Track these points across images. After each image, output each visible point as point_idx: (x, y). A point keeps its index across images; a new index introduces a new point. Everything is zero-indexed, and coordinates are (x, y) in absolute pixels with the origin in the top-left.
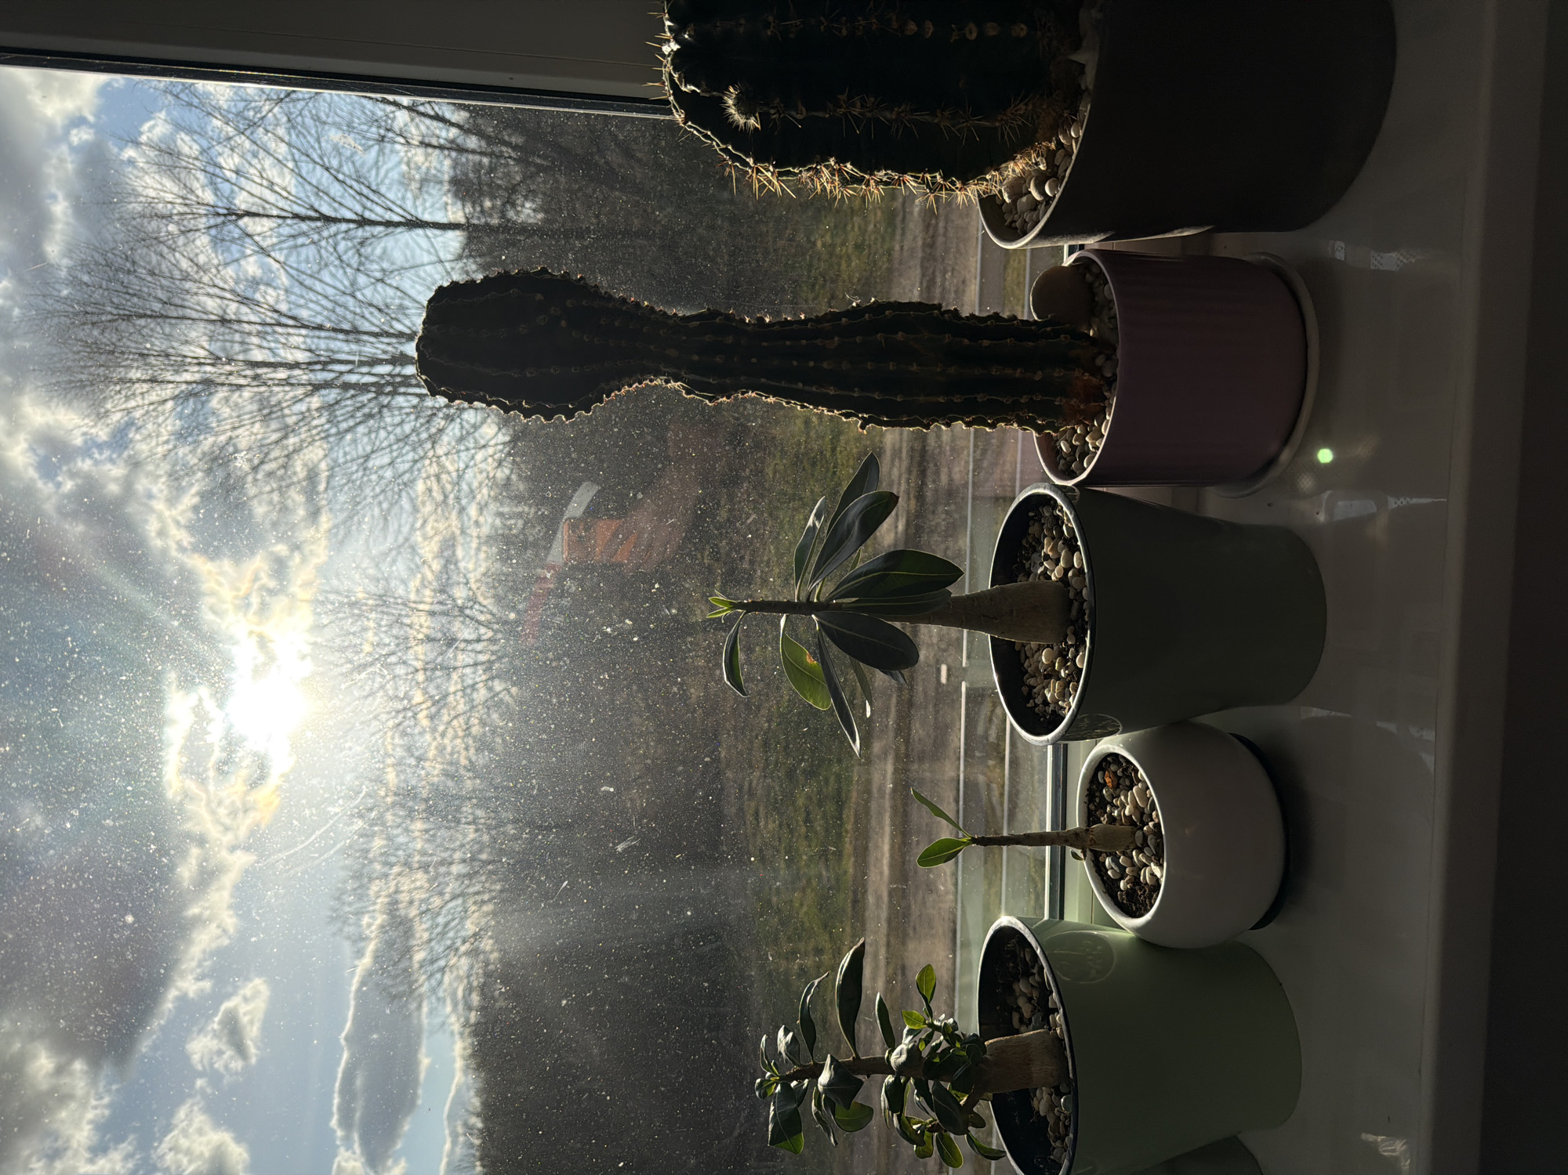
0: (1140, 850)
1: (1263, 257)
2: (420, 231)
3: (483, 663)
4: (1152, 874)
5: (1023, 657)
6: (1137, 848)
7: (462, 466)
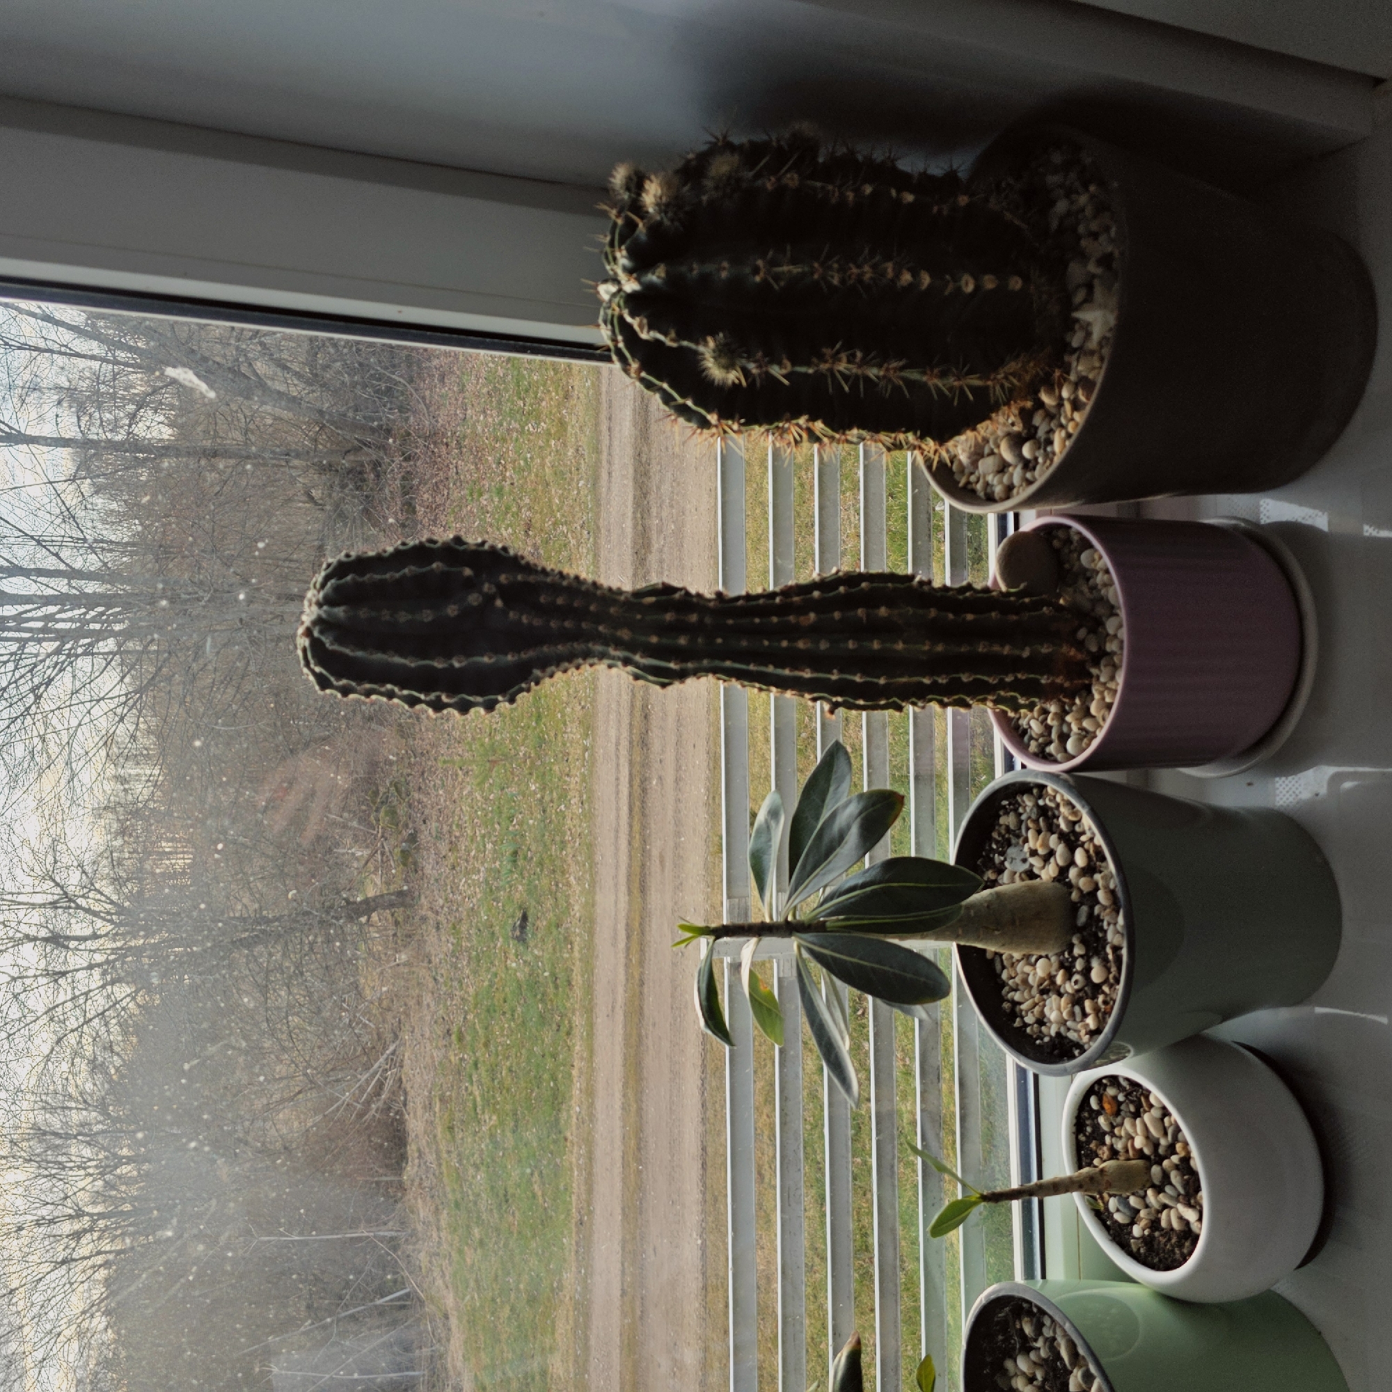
0: (1159, 1190)
1: (1233, 522)
2: (23, 447)
3: (99, 965)
4: (1181, 1218)
5: (998, 967)
6: (1153, 1186)
7: (74, 723)
